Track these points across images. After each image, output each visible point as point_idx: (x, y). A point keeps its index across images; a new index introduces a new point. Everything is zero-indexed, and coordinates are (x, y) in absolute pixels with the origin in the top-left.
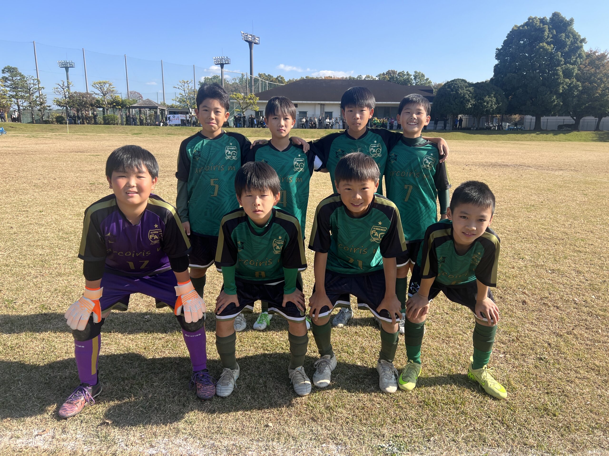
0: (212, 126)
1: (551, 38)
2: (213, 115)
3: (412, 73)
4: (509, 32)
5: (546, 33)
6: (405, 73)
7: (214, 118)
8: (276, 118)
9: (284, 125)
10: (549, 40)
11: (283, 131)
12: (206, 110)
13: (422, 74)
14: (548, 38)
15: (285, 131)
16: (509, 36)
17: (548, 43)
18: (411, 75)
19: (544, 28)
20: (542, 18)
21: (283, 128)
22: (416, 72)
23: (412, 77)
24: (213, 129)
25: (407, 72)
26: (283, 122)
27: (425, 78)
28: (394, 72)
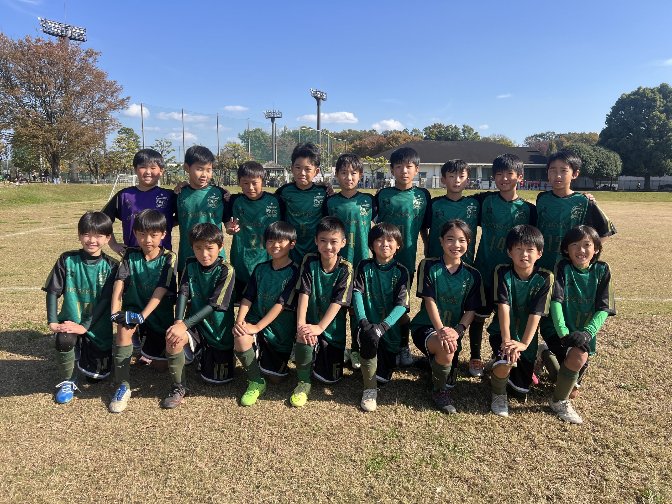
0: (303, 181)
1: (662, 107)
2: (304, 173)
3: (460, 127)
4: (617, 100)
5: (658, 103)
6: (454, 127)
7: (305, 174)
8: (344, 173)
9: (351, 179)
10: (661, 108)
11: (350, 184)
12: (299, 168)
13: (471, 128)
14: (660, 107)
15: (352, 184)
16: (618, 103)
17: (662, 112)
18: (459, 129)
19: (655, 98)
20: (652, 88)
21: (351, 182)
22: (464, 126)
23: (461, 131)
24: (304, 183)
25: (455, 126)
26: (350, 177)
27: (474, 132)
28: (440, 126)
